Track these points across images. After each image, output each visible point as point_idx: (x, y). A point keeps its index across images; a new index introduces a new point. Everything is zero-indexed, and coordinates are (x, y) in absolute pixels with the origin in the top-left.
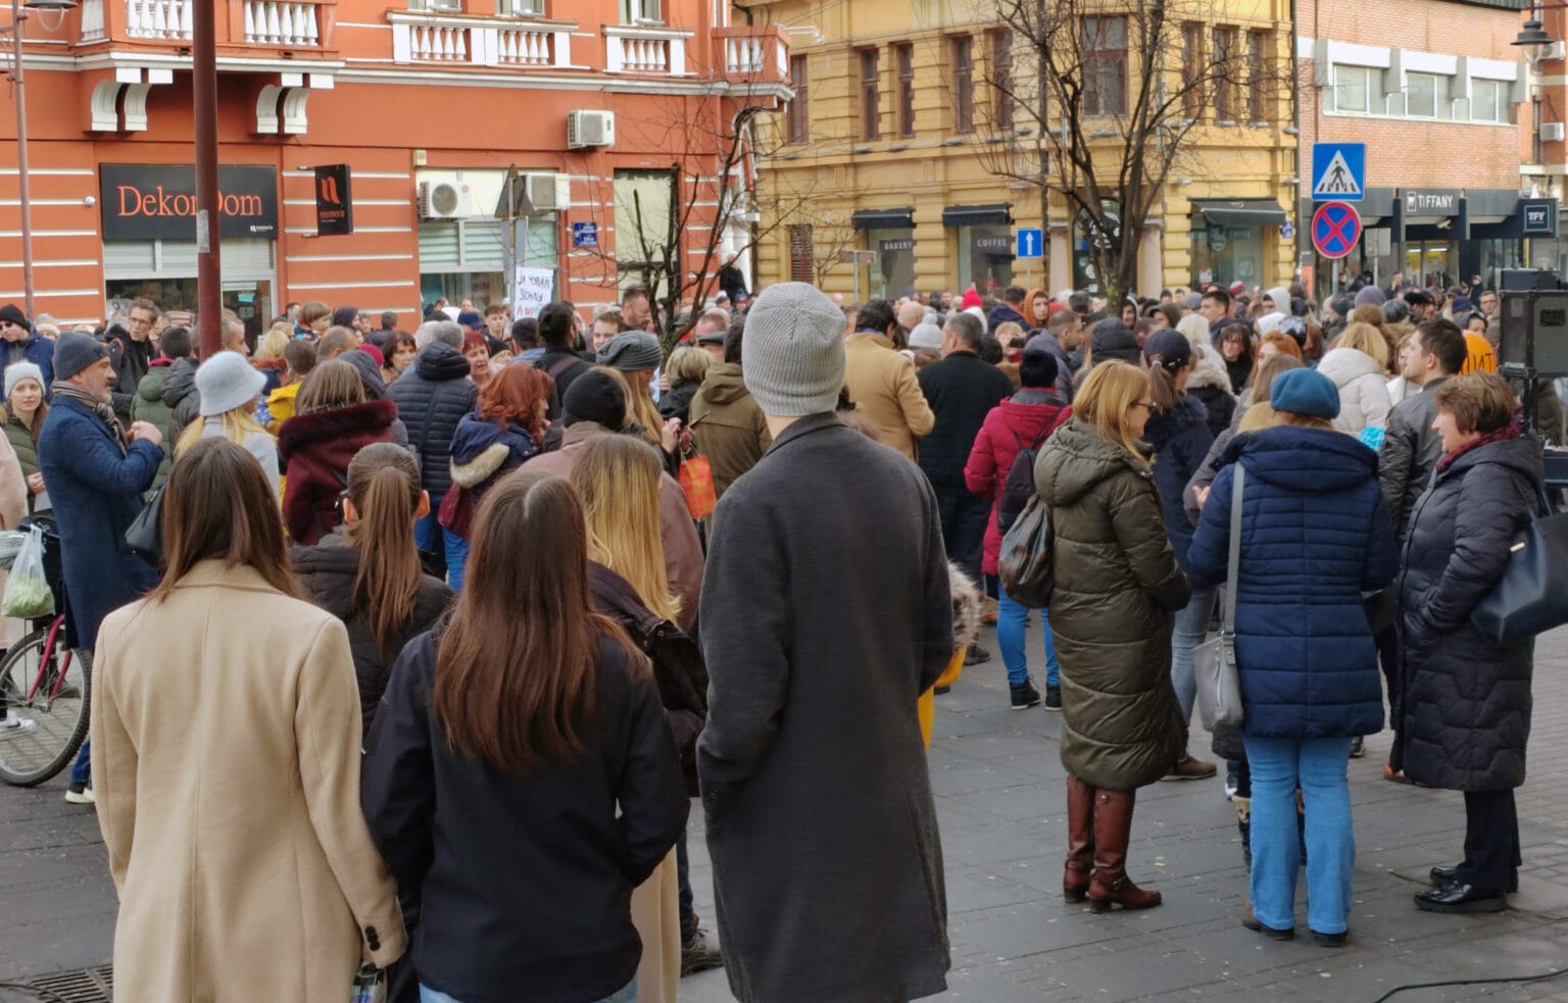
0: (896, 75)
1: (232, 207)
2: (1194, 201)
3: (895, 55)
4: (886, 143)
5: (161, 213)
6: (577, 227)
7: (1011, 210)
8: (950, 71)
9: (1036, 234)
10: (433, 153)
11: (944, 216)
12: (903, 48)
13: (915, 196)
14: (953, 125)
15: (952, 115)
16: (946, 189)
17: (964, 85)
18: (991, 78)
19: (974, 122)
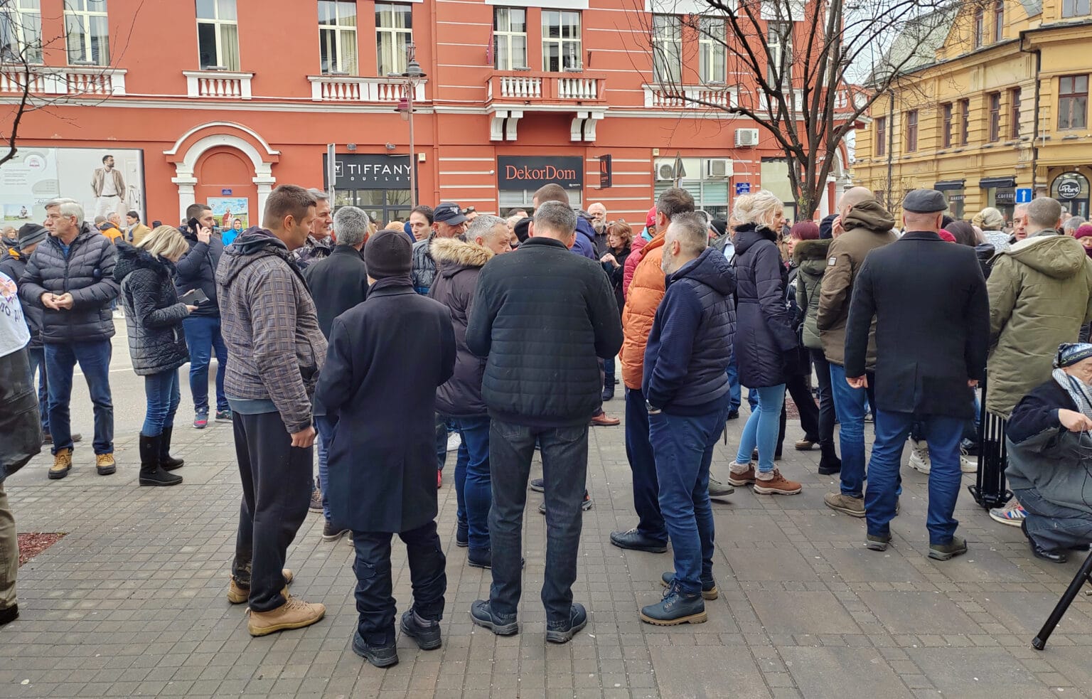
0: (960, 116)
1: (561, 175)
3: (961, 106)
4: (954, 148)
5: (526, 178)
6: (738, 185)
7: (1016, 179)
8: (988, 111)
9: (1028, 191)
10: (662, 150)
11: (980, 183)
12: (965, 102)
13: (966, 173)
14: (988, 138)
15: (988, 133)
16: (982, 170)
17: (996, 117)
18: (1010, 112)
19: (999, 136)
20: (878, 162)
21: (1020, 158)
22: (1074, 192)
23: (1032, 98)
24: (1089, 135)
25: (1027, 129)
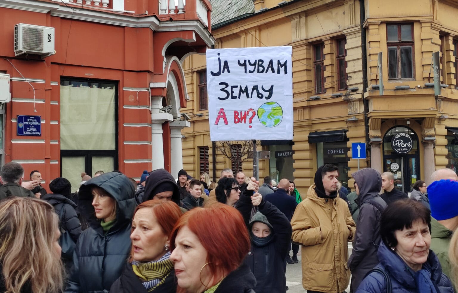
2: (448, 129)
6: (21, 119)
7: (347, 133)
8: (312, 62)
9: (361, 145)
11: (309, 138)
14: (313, 89)
15: (313, 85)
16: (310, 123)
17: (319, 68)
18: (335, 62)
19: (325, 87)
20: (200, 116)
21: (349, 110)
22: (407, 147)
23: (358, 47)
24: (419, 86)
25: (356, 80)
